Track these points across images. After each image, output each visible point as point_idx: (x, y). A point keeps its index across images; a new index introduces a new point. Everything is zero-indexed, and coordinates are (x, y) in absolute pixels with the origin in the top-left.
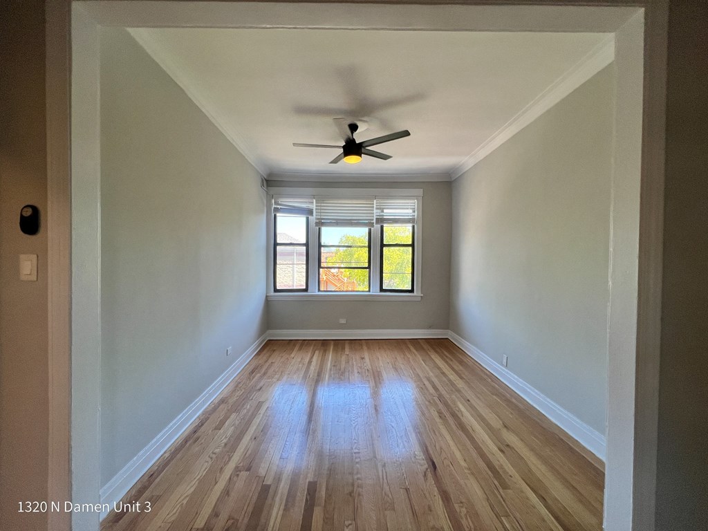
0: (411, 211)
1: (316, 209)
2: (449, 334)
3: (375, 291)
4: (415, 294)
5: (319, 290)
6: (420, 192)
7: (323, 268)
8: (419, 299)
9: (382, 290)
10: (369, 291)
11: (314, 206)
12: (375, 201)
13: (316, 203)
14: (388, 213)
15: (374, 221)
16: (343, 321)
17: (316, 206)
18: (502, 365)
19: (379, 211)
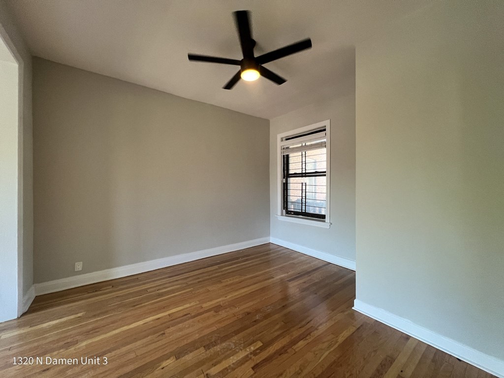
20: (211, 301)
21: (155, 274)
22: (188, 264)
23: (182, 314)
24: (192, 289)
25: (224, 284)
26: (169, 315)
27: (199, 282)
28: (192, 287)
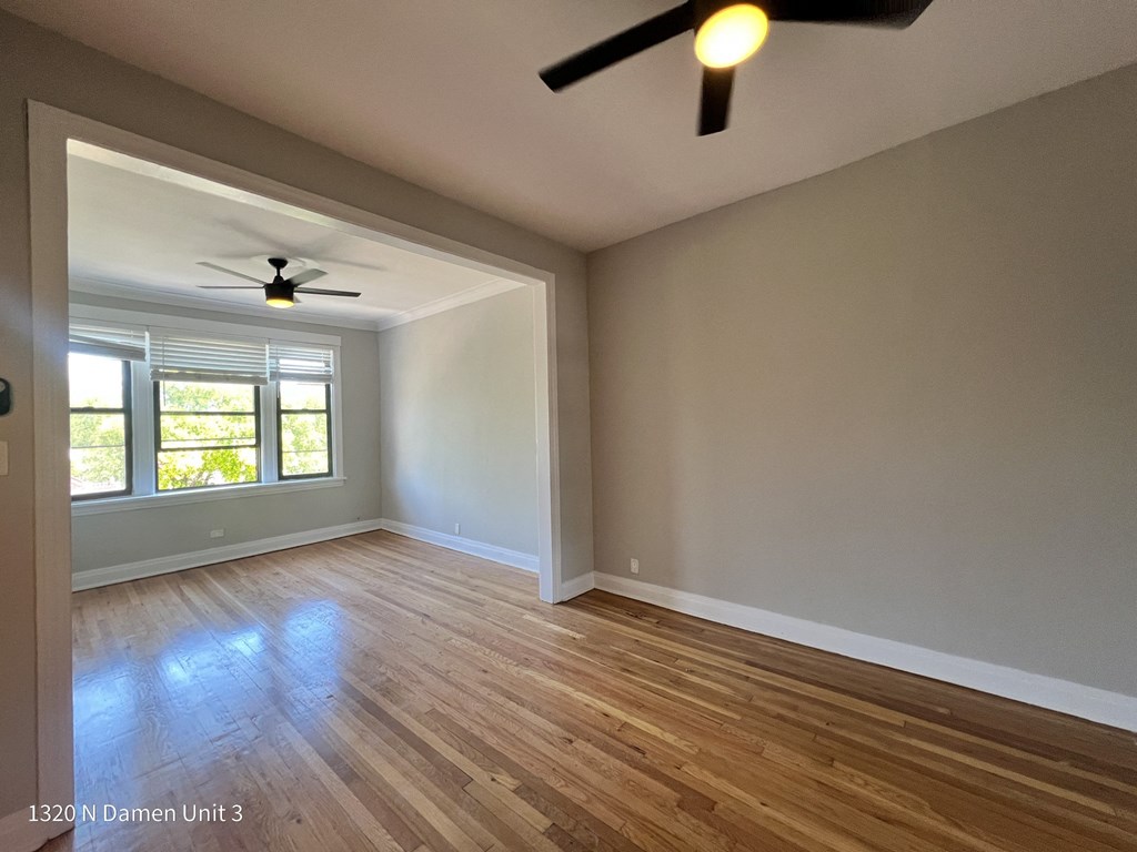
0: (323, 365)
1: (151, 349)
2: (383, 524)
3: (270, 479)
4: (335, 477)
5: (157, 490)
6: (337, 340)
7: (165, 450)
8: (341, 484)
9: (281, 477)
10: (259, 481)
11: (146, 344)
12: (267, 346)
13: (151, 339)
14: (286, 364)
15: (268, 375)
16: (216, 533)
17: (151, 344)
18: (454, 534)
19: (274, 361)
20: (718, 775)
21: (738, 641)
22: (839, 661)
23: (636, 742)
24: (738, 717)
25: (824, 775)
26: (625, 725)
27: (780, 717)
28: (744, 715)
